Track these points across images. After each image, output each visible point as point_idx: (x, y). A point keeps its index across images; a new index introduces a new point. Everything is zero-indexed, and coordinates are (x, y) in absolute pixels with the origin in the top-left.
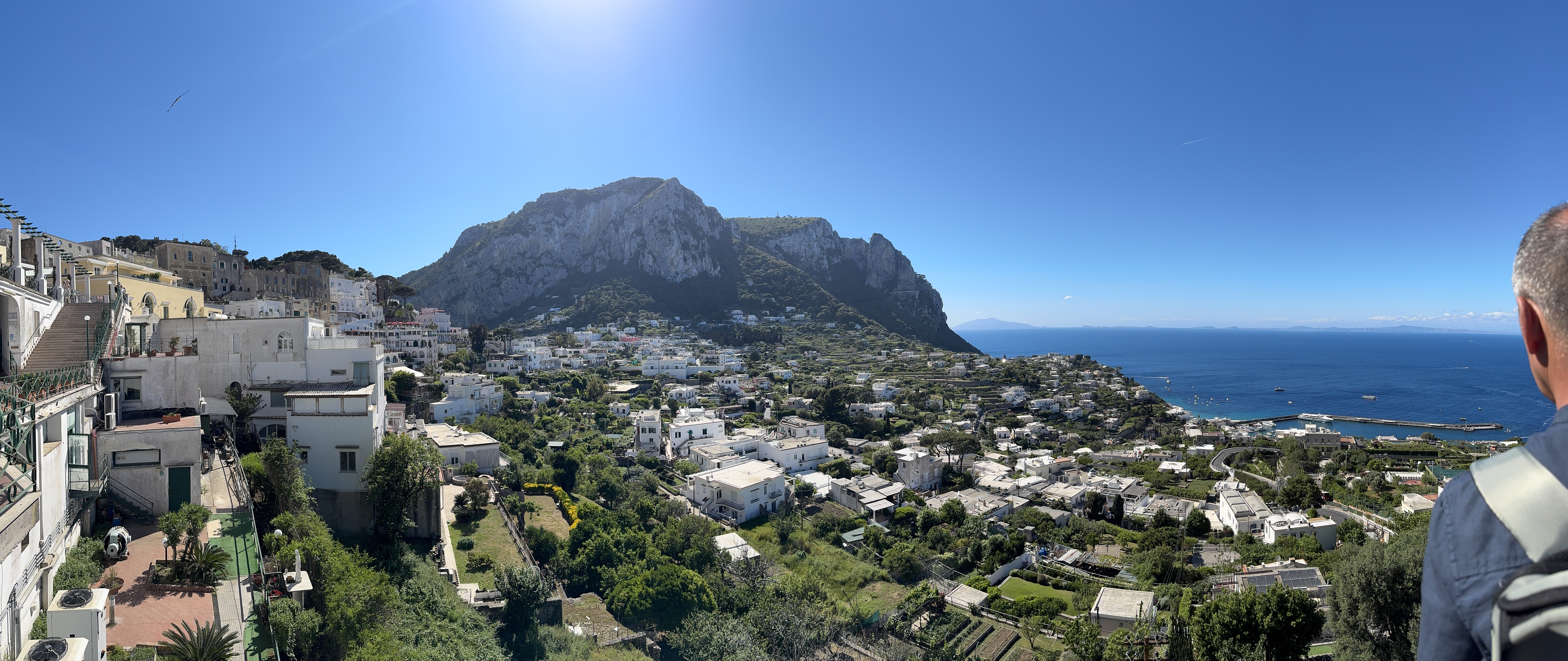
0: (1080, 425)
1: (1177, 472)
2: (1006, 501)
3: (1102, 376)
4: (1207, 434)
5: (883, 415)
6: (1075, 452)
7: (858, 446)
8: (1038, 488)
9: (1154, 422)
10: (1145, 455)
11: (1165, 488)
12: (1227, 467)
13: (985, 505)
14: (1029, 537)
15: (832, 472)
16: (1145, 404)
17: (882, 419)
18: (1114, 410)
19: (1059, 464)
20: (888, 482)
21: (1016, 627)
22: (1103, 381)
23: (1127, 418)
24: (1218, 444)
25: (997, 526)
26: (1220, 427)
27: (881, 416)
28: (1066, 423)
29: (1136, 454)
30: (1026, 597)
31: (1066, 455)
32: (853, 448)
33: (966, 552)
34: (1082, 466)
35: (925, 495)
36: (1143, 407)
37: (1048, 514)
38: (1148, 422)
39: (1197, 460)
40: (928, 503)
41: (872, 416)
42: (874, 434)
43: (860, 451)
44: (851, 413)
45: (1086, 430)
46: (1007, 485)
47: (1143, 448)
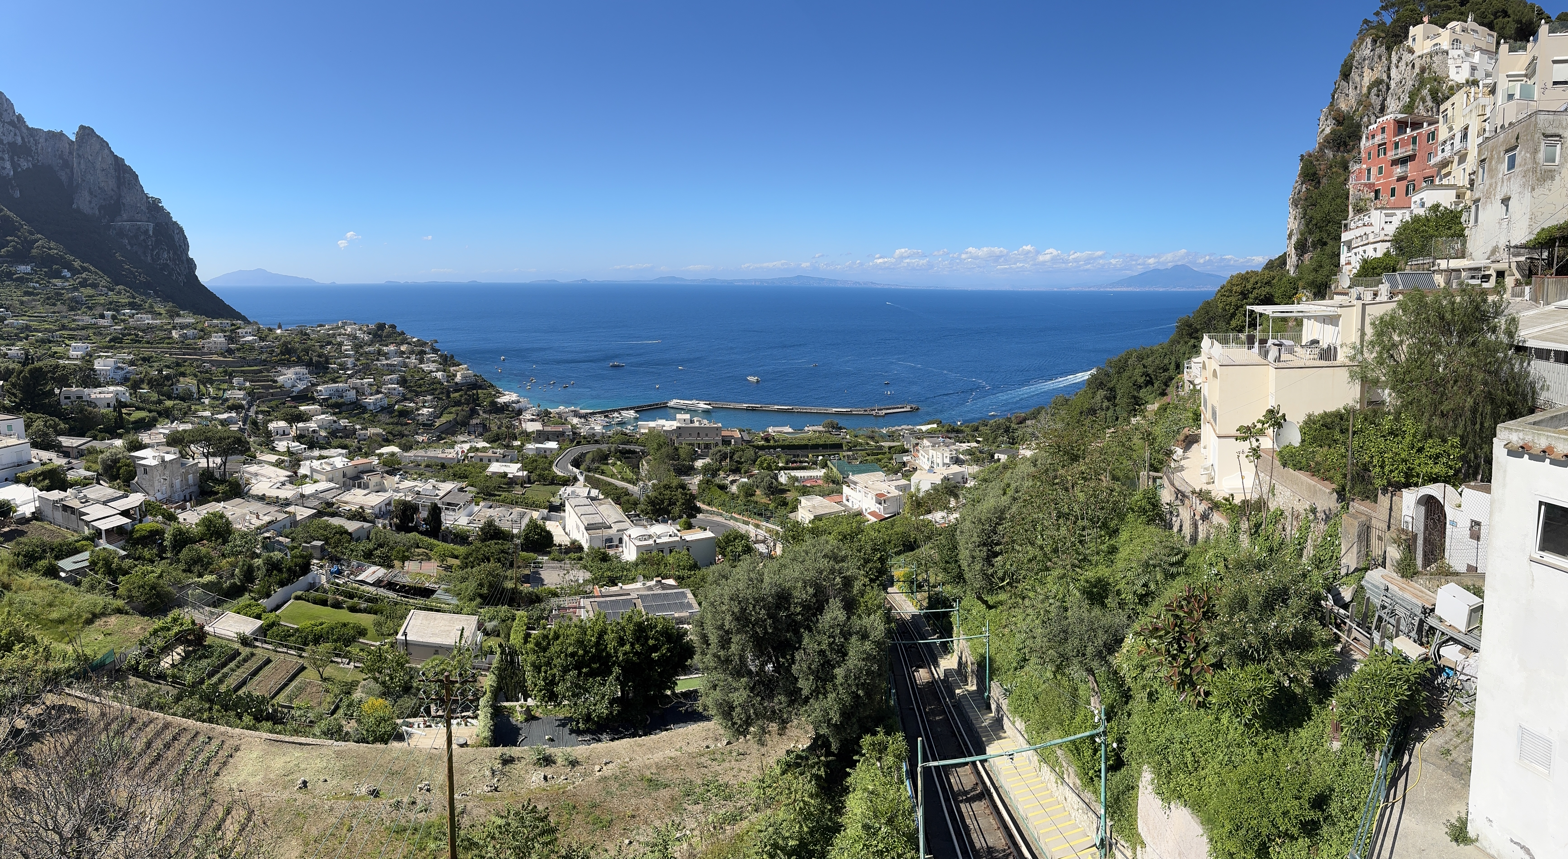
0: (384, 418)
1: (510, 476)
2: (286, 512)
3: (412, 352)
4: (548, 429)
5: (112, 405)
6: (378, 452)
7: (76, 447)
8: (328, 496)
9: (481, 413)
10: (470, 455)
11: (495, 495)
12: (575, 470)
13: (258, 517)
14: (317, 553)
15: (39, 482)
16: (469, 389)
17: (111, 409)
18: (429, 398)
19: (356, 466)
20: (121, 493)
21: (300, 656)
22: (413, 360)
23: (445, 409)
24: (564, 441)
25: (274, 543)
26: (566, 420)
27: (109, 405)
28: (366, 416)
29: (457, 453)
30: (313, 622)
31: (367, 455)
32: (69, 450)
33: (233, 575)
34: (387, 469)
35: (176, 508)
36: (466, 394)
37: (341, 526)
38: (473, 413)
39: (536, 461)
40: (181, 517)
41: (96, 406)
42: (101, 431)
43: (80, 453)
44: (63, 401)
45: (392, 424)
46: (288, 492)
47: (466, 447)
